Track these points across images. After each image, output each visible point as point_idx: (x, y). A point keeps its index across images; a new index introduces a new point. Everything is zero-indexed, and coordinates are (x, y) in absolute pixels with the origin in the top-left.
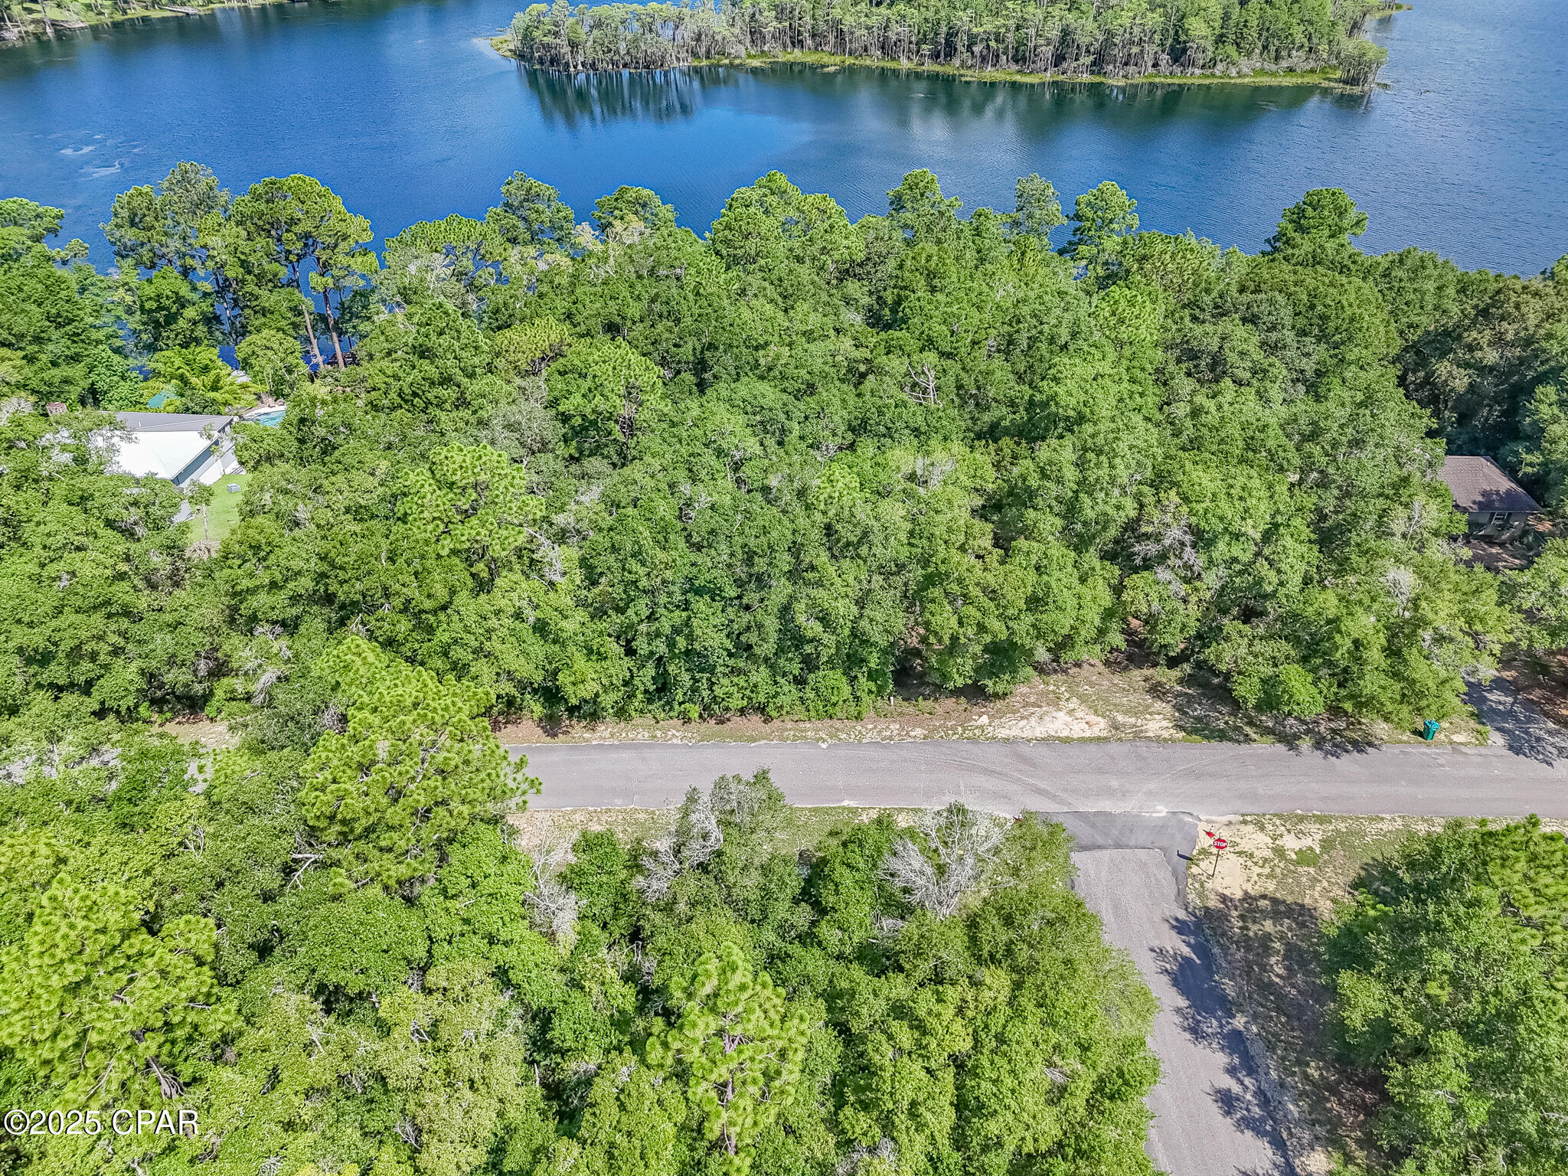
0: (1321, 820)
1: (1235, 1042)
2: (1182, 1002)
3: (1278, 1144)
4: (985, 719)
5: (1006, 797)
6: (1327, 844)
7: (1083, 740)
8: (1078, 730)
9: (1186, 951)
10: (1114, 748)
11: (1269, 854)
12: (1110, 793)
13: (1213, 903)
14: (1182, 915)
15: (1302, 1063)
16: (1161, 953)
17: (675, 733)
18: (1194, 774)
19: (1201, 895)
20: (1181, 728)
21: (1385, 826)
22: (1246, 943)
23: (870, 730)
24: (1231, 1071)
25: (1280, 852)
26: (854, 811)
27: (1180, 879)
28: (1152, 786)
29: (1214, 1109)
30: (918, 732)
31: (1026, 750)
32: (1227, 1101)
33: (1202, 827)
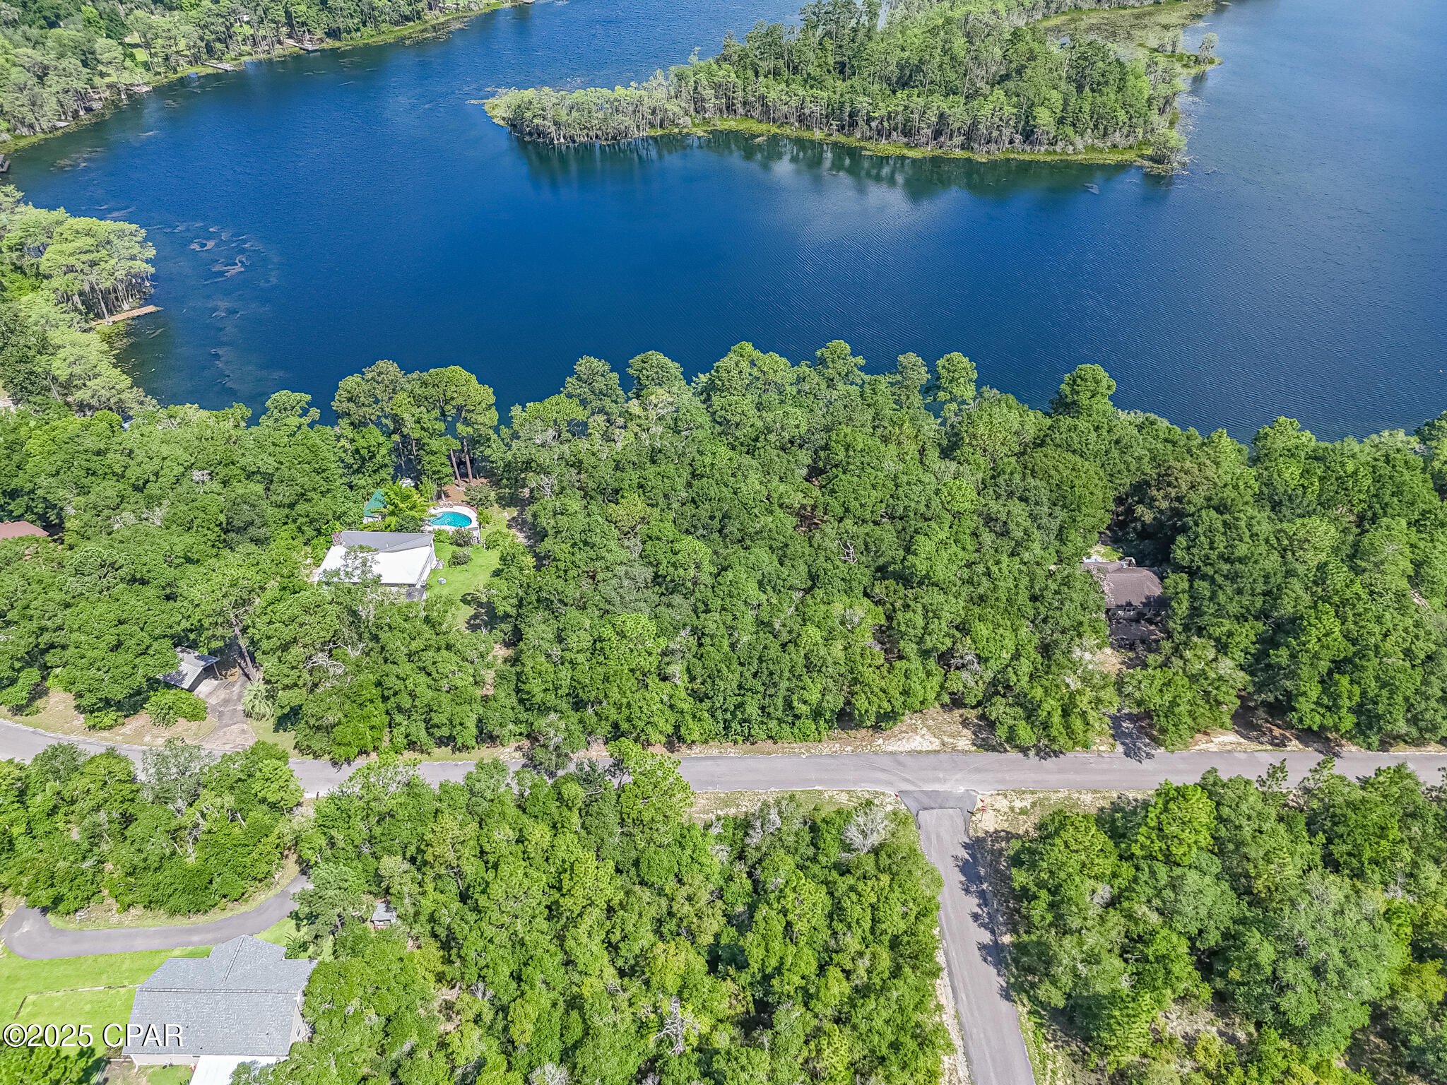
0: (1032, 793)
1: (982, 894)
2: (963, 879)
3: (993, 932)
4: (881, 741)
5: (890, 783)
6: (1034, 805)
7: (928, 752)
8: (926, 746)
9: (967, 857)
10: (942, 756)
11: (1007, 810)
12: (938, 780)
13: (981, 834)
14: (967, 841)
15: (1007, 901)
16: (956, 858)
17: (731, 751)
18: (978, 770)
19: (976, 831)
20: (974, 744)
21: (1060, 795)
22: (992, 852)
23: (826, 748)
24: (979, 906)
25: (1012, 809)
26: (821, 792)
27: (967, 823)
28: (959, 776)
29: (970, 920)
30: (849, 748)
31: (901, 758)
32: (976, 917)
33: (979, 797)
